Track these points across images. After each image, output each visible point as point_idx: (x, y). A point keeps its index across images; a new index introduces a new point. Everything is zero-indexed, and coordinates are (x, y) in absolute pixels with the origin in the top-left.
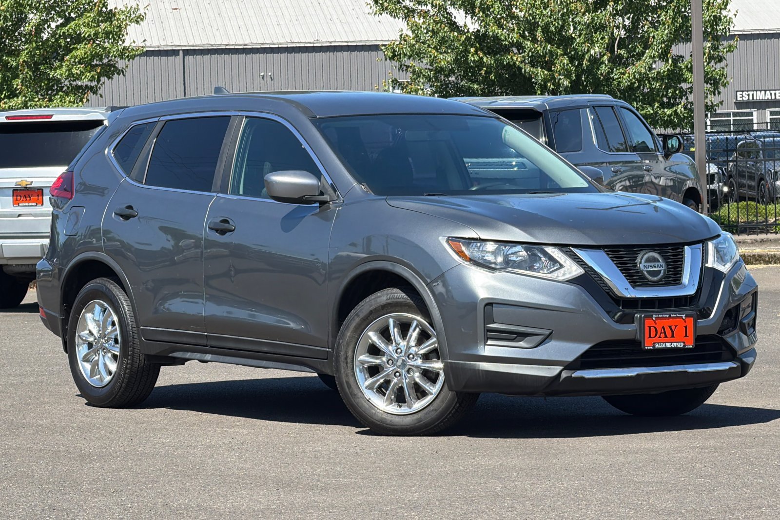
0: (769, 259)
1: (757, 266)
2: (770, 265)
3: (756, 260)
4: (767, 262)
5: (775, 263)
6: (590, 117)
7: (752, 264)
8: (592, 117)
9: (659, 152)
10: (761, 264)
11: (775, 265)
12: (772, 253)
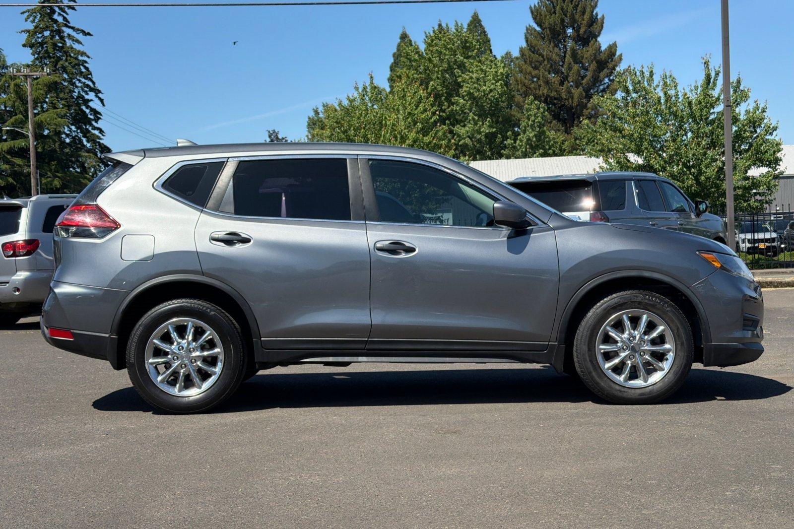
0: (777, 284)
1: (768, 289)
2: (778, 289)
3: (768, 285)
4: (775, 287)
5: (782, 287)
6: (635, 192)
7: (765, 287)
8: (637, 191)
9: (692, 212)
10: (771, 287)
11: (781, 289)
12: (780, 281)
